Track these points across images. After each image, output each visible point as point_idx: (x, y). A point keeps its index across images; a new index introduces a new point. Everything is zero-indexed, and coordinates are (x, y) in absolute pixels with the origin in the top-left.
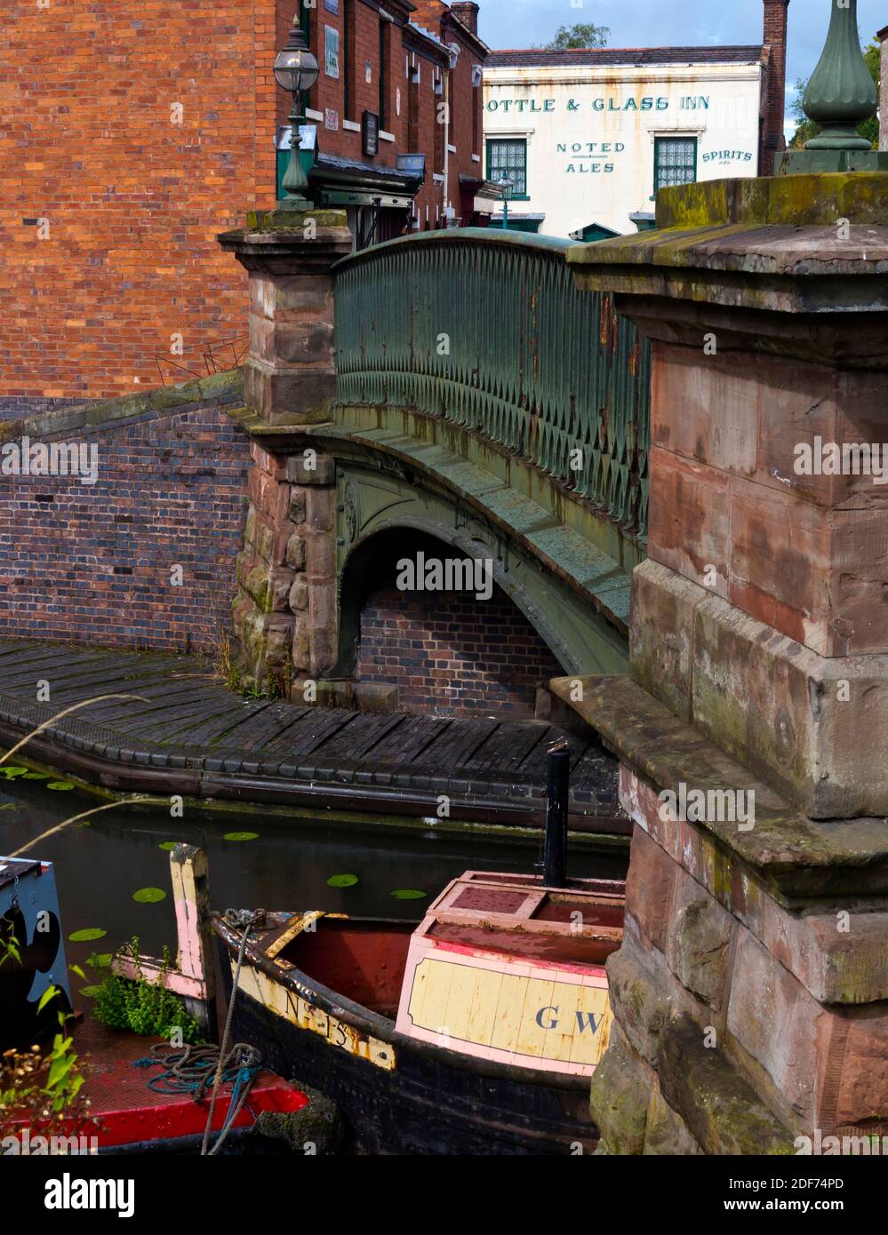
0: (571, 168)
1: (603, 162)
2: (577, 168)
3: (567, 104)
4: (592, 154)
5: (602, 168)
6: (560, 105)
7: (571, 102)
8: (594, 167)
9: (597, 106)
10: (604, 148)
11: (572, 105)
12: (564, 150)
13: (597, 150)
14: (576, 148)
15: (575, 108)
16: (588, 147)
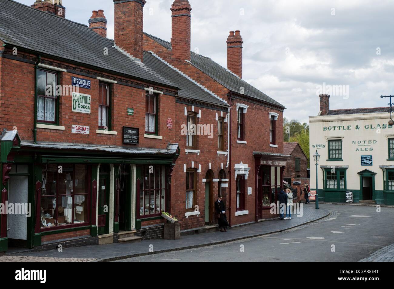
0: (357, 149)
1: (369, 147)
2: (360, 149)
3: (355, 127)
4: (365, 144)
5: (369, 149)
6: (353, 128)
7: (357, 126)
8: (366, 149)
9: (366, 127)
10: (369, 142)
11: (357, 127)
12: (355, 143)
13: (367, 143)
14: (359, 142)
15: (358, 128)
16: (363, 142)
